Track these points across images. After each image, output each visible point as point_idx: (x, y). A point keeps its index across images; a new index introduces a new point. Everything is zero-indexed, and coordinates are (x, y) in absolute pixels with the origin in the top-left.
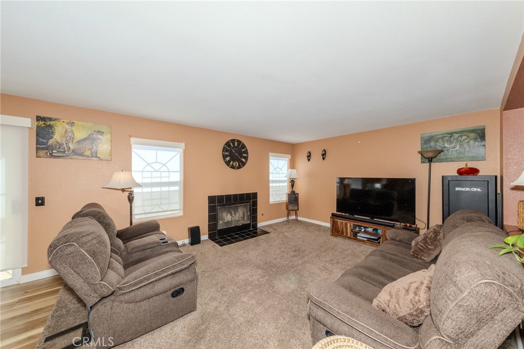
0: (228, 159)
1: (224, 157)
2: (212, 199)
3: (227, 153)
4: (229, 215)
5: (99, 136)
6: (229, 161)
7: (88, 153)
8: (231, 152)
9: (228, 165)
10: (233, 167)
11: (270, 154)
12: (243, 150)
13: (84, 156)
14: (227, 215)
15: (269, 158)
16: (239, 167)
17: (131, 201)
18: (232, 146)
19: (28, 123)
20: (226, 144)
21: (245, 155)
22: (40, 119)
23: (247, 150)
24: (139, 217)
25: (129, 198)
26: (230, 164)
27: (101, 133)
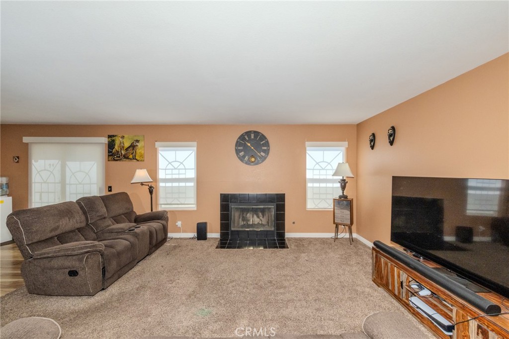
0: (242, 154)
1: (238, 152)
2: (224, 197)
3: (241, 148)
4: (255, 216)
5: (137, 144)
6: (244, 157)
7: (131, 157)
8: (246, 146)
9: (242, 161)
10: (248, 163)
11: (307, 143)
12: (261, 143)
13: (129, 159)
14: (253, 217)
15: (306, 148)
16: (256, 163)
17: (151, 192)
18: (247, 139)
19: (105, 140)
20: (239, 138)
21: (265, 148)
22: (109, 137)
23: (268, 142)
24: (163, 206)
25: (150, 190)
26: (245, 159)
27: (138, 141)
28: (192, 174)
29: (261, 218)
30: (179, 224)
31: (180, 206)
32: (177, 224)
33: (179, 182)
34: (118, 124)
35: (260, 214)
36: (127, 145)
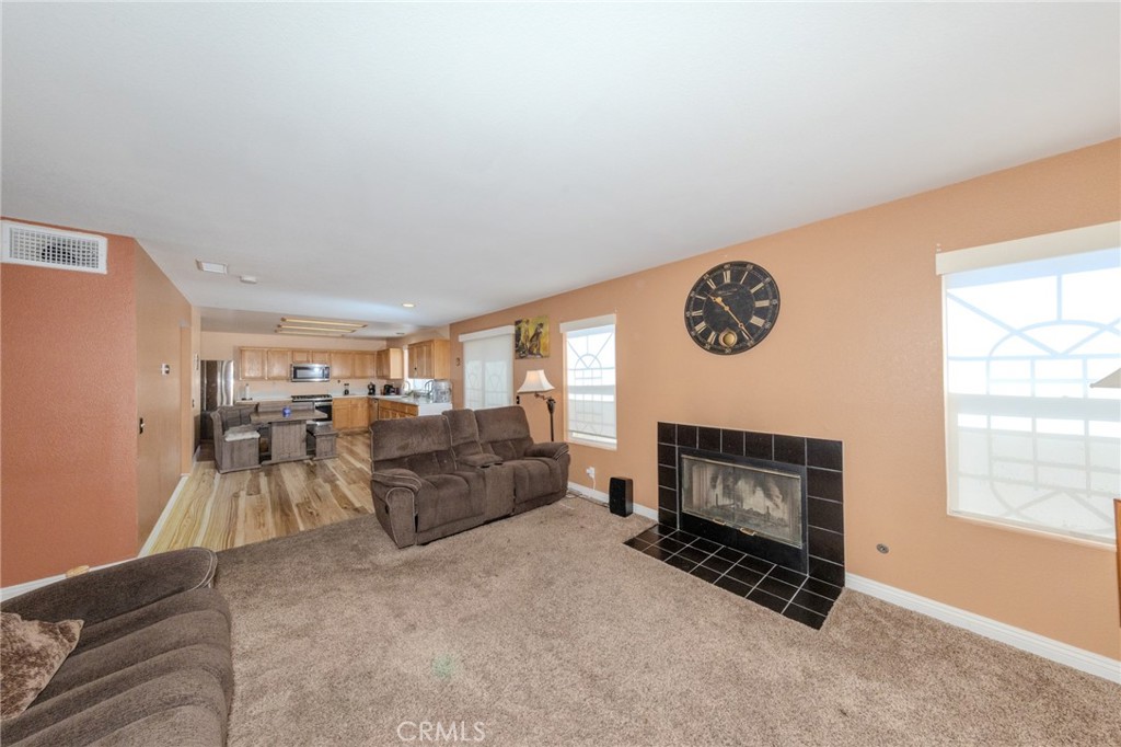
0: (701, 327)
1: (691, 323)
2: (666, 432)
3: (699, 313)
5: (541, 330)
6: (706, 334)
7: (535, 351)
8: (710, 306)
9: (702, 344)
10: (717, 349)
12: (753, 291)
13: (533, 354)
16: (741, 347)
17: (551, 409)
18: (713, 287)
19: (512, 329)
20: (694, 289)
21: (765, 303)
22: (517, 323)
23: (772, 284)
24: (574, 434)
25: (549, 406)
26: (709, 340)
27: (541, 325)
28: (610, 379)
29: (779, 501)
30: (591, 471)
31: (594, 438)
32: (588, 471)
33: (593, 393)
34: (523, 302)
35: (776, 491)
36: (531, 333)
